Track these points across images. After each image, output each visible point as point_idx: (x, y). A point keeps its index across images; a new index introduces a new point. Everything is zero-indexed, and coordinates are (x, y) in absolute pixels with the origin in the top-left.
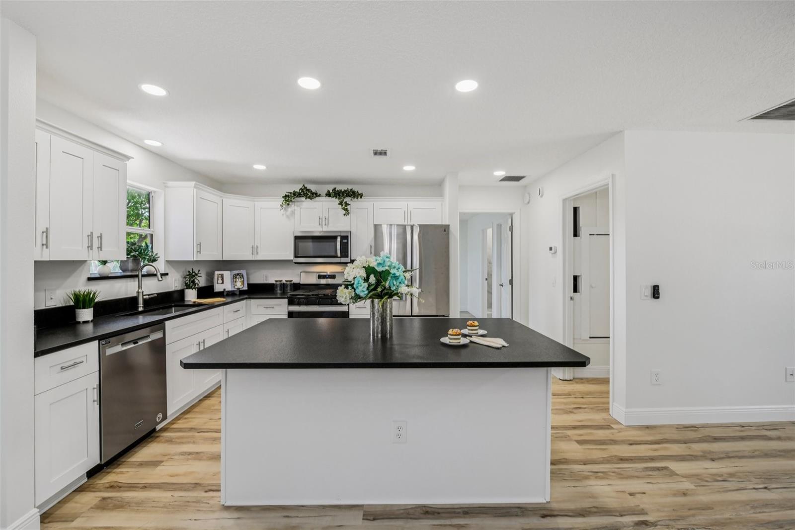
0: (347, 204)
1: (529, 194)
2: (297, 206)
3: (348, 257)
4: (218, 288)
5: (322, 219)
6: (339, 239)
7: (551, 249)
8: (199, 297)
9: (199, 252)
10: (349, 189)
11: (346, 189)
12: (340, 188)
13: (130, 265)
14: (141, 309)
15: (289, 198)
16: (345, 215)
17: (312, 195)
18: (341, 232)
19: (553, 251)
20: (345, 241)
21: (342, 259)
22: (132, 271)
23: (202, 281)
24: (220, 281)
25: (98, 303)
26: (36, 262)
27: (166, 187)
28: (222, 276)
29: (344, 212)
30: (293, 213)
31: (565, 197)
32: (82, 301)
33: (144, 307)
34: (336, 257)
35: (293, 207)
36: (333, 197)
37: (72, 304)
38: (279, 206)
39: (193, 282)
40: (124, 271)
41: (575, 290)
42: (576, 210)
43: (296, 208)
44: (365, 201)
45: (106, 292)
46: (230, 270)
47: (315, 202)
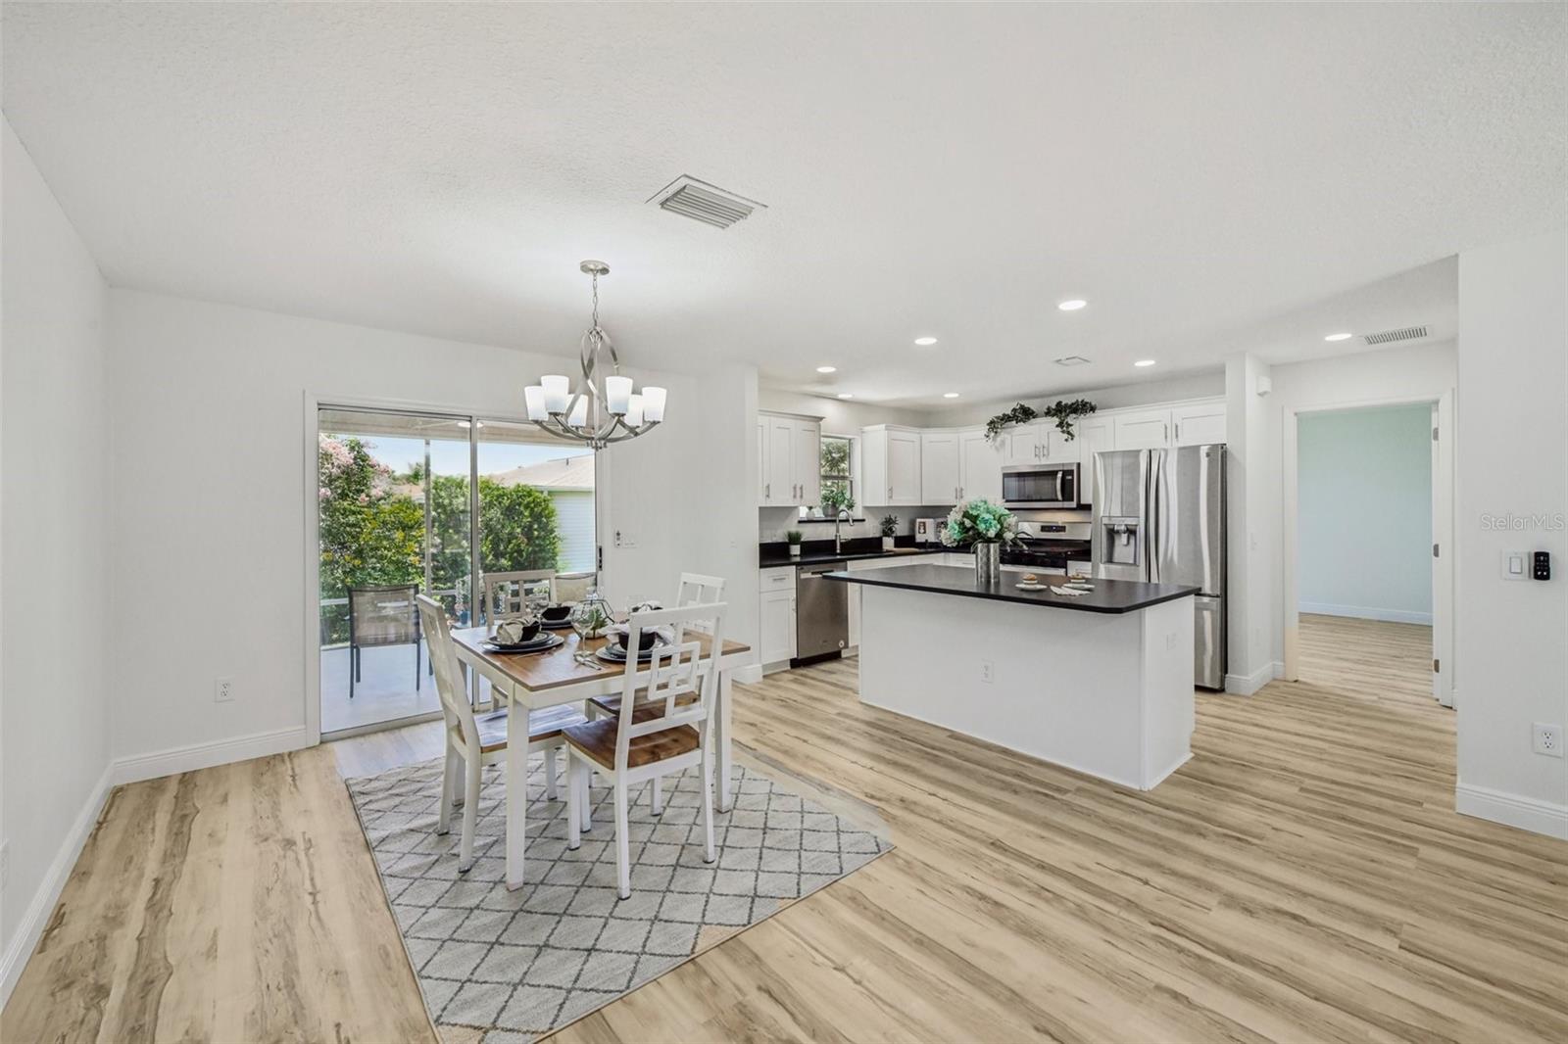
0: (1069, 425)
2: (1009, 433)
3: (1073, 500)
4: (920, 538)
5: (1040, 448)
6: (1060, 475)
8: (896, 546)
9: (891, 497)
10: (1080, 400)
12: (1067, 400)
13: (830, 511)
14: (838, 551)
15: (995, 425)
16: (1066, 440)
17: (1026, 417)
18: (1063, 465)
20: (1070, 477)
21: (1064, 503)
22: (831, 516)
23: (901, 529)
24: (922, 531)
25: (803, 542)
26: (760, 508)
27: (863, 432)
28: (924, 523)
29: (1066, 436)
30: (1003, 443)
32: (794, 539)
33: (841, 550)
34: (1057, 500)
35: (1004, 435)
36: (1054, 416)
37: (787, 540)
38: (983, 437)
39: (891, 529)
40: (826, 516)
43: (1006, 436)
44: (1099, 417)
45: (810, 533)
46: (934, 518)
47: (1031, 425)
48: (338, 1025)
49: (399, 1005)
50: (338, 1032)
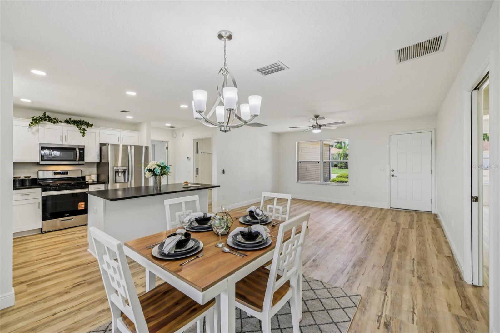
0: (84, 130)
1: (176, 133)
3: (84, 161)
5: (63, 137)
6: (77, 150)
7: (188, 158)
10: (82, 120)
11: (80, 120)
12: (74, 118)
15: (36, 121)
16: (82, 136)
17: (55, 121)
18: (78, 146)
19: (189, 159)
20: (82, 151)
21: (79, 162)
29: (82, 134)
30: (38, 131)
31: (194, 138)
34: (75, 160)
36: (72, 124)
38: (27, 125)
41: (197, 174)
42: (197, 143)
43: (40, 127)
47: (56, 125)
48: (378, 328)
49: (361, 319)
50: (379, 326)
